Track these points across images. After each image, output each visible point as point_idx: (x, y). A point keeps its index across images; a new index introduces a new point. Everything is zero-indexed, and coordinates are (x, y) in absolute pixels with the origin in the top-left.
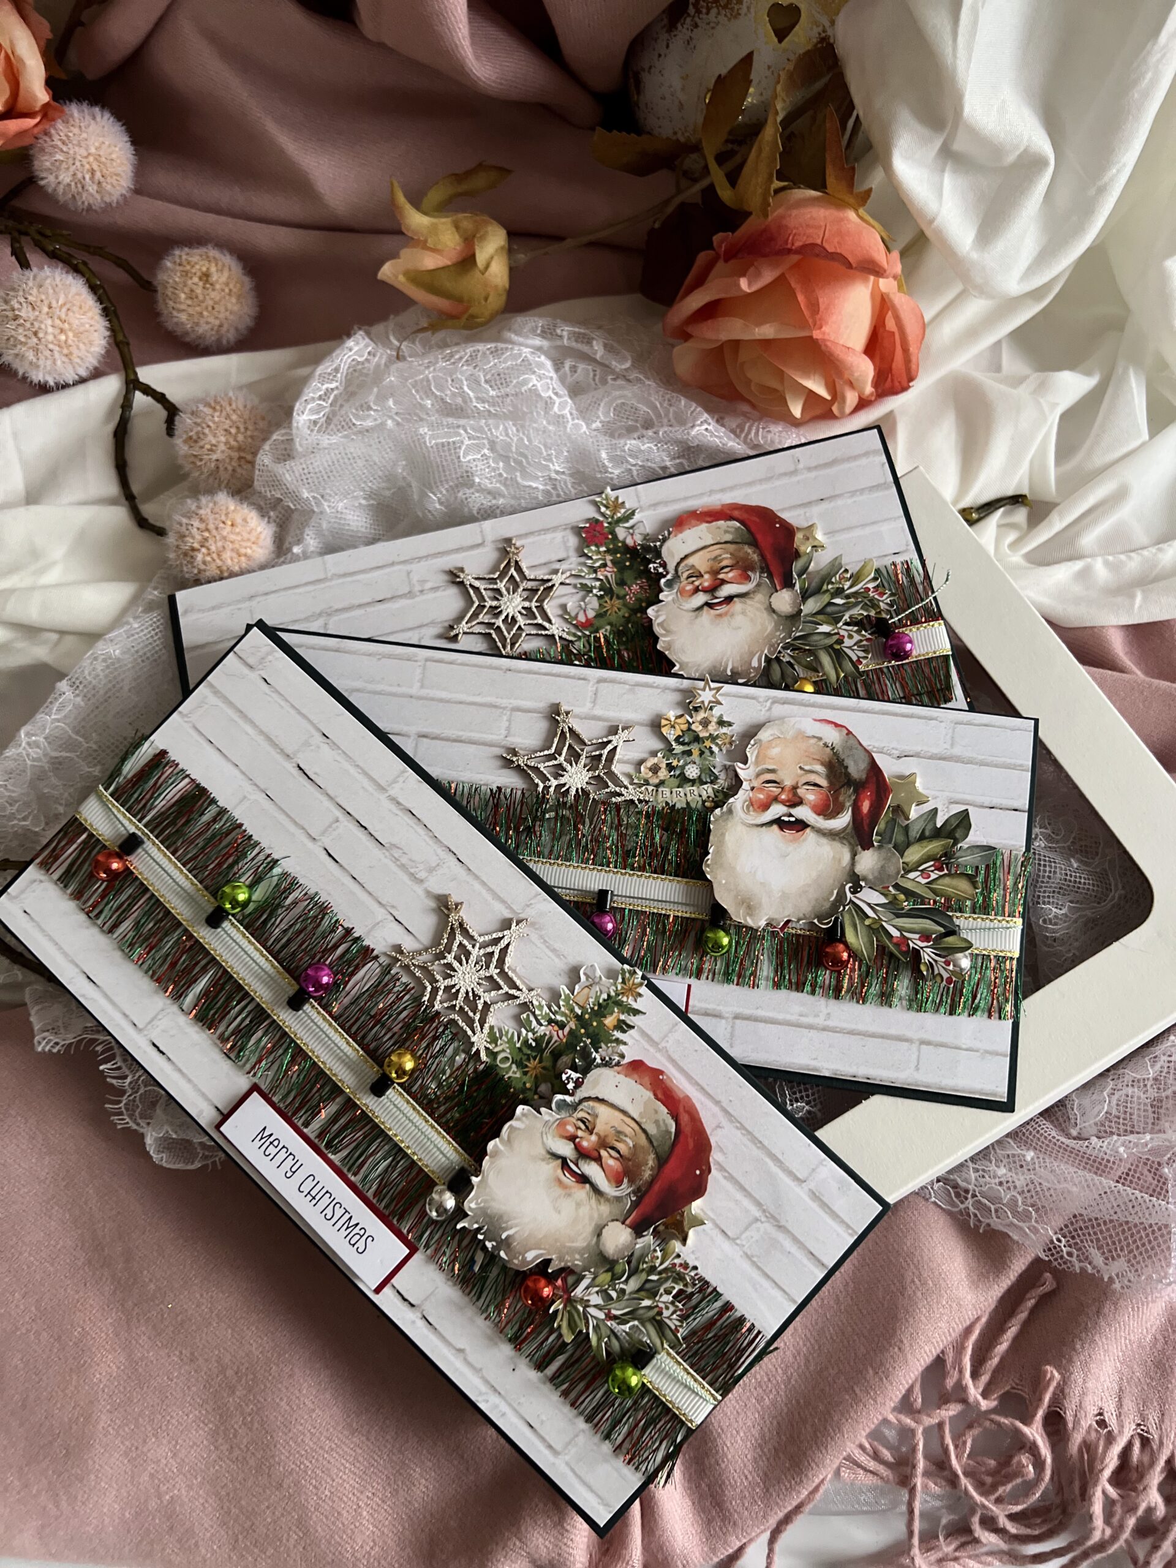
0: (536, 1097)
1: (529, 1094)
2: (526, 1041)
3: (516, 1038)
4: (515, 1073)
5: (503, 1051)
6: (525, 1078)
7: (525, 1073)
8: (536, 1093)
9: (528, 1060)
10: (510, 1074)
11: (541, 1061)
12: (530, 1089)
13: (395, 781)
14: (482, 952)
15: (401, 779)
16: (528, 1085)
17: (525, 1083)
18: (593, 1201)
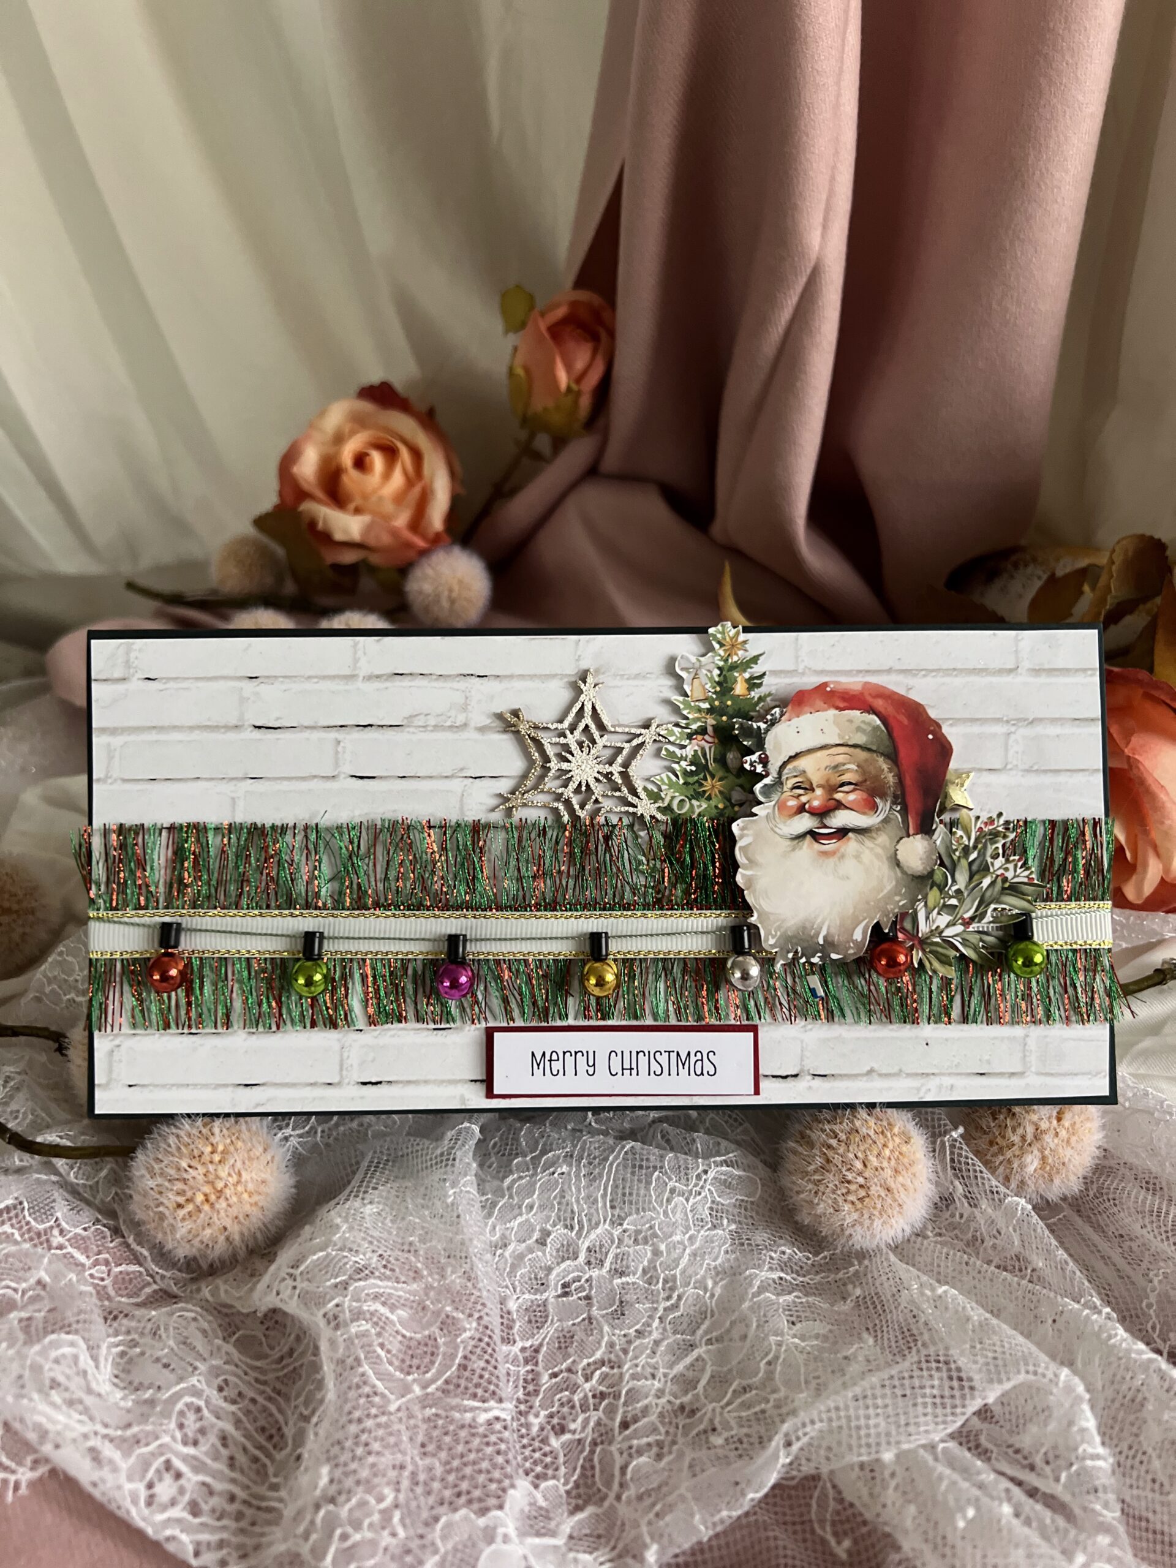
0: (736, 808)
1: (728, 812)
2: (686, 773)
3: (674, 778)
4: (700, 806)
5: (673, 798)
6: (713, 803)
7: (709, 798)
8: (733, 806)
9: (701, 785)
10: (697, 811)
11: (713, 777)
12: (725, 808)
13: (356, 660)
14: (577, 733)
15: (360, 653)
16: (721, 806)
17: (716, 807)
18: (868, 843)
